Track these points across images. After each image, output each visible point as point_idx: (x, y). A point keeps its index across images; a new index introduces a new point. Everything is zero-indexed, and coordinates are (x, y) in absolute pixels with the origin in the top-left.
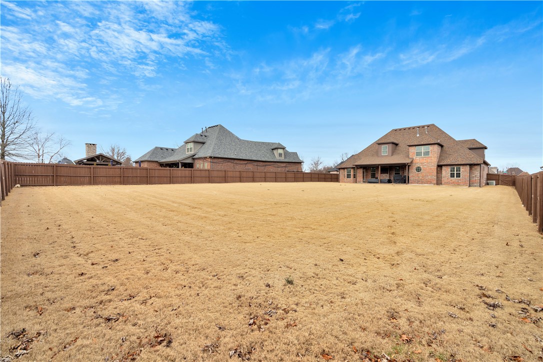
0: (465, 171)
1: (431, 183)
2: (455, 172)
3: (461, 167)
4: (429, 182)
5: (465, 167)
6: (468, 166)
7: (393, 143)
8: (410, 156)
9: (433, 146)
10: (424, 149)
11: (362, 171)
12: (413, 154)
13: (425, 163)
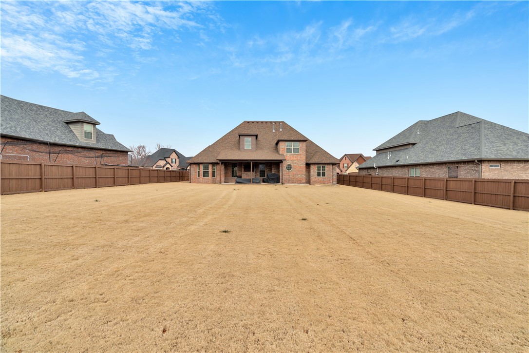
0: (329, 170)
1: (301, 182)
2: (321, 171)
3: (326, 166)
4: (299, 181)
5: (329, 166)
6: (331, 165)
7: (257, 136)
8: (281, 153)
9: (302, 142)
10: (293, 145)
11: (223, 168)
12: (283, 149)
13: (295, 161)
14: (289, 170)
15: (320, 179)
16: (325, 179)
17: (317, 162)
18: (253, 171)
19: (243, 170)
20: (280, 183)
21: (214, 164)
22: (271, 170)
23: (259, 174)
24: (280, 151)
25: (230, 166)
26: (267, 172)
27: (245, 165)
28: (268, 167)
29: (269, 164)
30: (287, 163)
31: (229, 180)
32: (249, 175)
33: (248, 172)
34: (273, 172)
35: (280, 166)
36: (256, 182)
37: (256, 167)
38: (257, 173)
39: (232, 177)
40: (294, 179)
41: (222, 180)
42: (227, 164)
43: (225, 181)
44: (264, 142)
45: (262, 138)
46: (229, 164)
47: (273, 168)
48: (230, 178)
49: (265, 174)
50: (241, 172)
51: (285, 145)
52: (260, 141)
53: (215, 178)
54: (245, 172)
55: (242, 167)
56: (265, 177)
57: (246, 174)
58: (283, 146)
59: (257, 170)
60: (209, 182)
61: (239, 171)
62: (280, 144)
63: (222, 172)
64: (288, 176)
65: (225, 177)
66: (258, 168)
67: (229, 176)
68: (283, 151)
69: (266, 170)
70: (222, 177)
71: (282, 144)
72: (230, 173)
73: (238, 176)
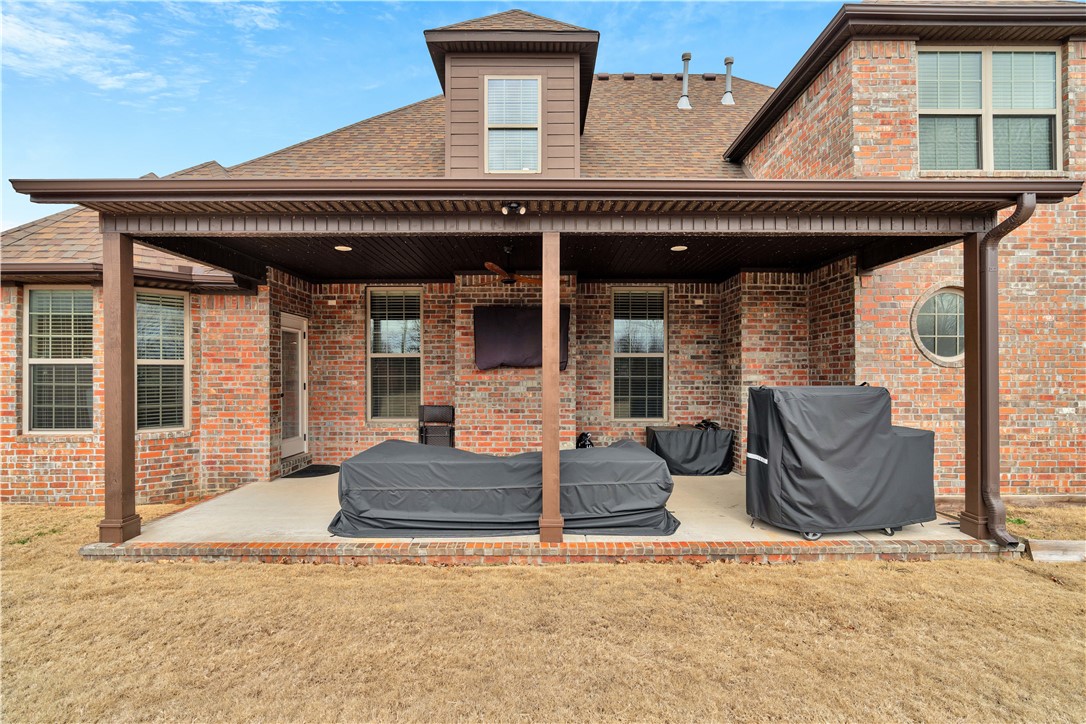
11: (262, 337)
12: (888, 128)
13: (1020, 253)
14: (947, 349)
19: (464, 352)
21: (157, 294)
22: (726, 355)
23: (607, 387)
24: (856, 149)
25: (359, 317)
26: (684, 373)
27: (481, 307)
28: (687, 331)
29: (699, 302)
30: (929, 279)
31: (344, 444)
32: (519, 400)
33: (509, 374)
34: (755, 373)
35: (857, 305)
36: (607, 514)
37: (582, 332)
38: (594, 383)
39: (376, 420)
40: (1012, 448)
41: (245, 450)
42: (332, 303)
43: (313, 452)
44: (639, 153)
45: (612, 132)
46: (347, 304)
47: (755, 338)
48: (353, 431)
49: (661, 393)
50: (448, 377)
51: (905, 83)
52: (606, 146)
53: (181, 439)
54: (485, 377)
55: (460, 328)
56: (661, 416)
57: (497, 395)
58: (885, 95)
59: (590, 358)
60: (86, 478)
61: (435, 368)
62: (855, 68)
63: (248, 377)
64: (942, 411)
65: (310, 419)
66: (604, 341)
67: (348, 413)
68: (889, 143)
69: (673, 357)
70: (247, 426)
71: (873, 69)
72: (355, 383)
73: (428, 412)
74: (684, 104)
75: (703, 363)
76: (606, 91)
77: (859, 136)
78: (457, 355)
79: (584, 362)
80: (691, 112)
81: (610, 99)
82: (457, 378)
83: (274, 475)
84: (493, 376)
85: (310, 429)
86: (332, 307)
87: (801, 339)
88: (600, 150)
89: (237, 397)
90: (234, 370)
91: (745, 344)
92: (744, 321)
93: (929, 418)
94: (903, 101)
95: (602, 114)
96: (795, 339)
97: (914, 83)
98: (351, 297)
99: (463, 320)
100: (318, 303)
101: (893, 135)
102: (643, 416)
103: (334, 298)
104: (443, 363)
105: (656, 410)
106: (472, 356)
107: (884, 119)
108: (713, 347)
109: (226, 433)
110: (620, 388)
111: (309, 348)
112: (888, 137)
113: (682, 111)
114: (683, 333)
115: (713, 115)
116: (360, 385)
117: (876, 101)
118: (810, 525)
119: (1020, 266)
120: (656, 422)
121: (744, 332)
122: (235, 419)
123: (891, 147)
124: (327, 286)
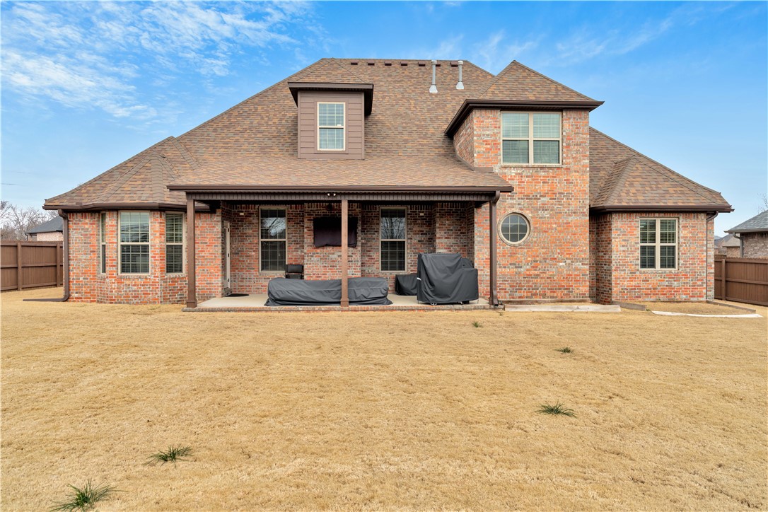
0: (695, 237)
1: (569, 297)
2: (658, 244)
5: (691, 221)
6: (703, 216)
7: (368, 94)
8: (477, 162)
9: (573, 114)
10: (535, 127)
11: (218, 232)
12: (488, 146)
13: (543, 199)
14: (514, 238)
15: (654, 281)
16: (676, 277)
17: (641, 201)
18: (352, 244)
19: (309, 239)
20: (482, 302)
21: (173, 213)
22: (431, 240)
23: (377, 255)
24: (475, 155)
25: (255, 221)
26: (415, 249)
27: (317, 218)
28: (416, 228)
29: (422, 214)
30: (505, 209)
31: (248, 284)
32: (334, 261)
33: (330, 249)
34: (442, 249)
35: (476, 220)
36: (365, 299)
37: (365, 229)
38: (371, 254)
39: (264, 272)
40: (539, 280)
41: (210, 283)
42: (242, 214)
43: (232, 288)
44: (400, 129)
45: (388, 112)
46: (249, 215)
47: (443, 233)
48: (252, 277)
49: (404, 259)
50: (299, 250)
51: (496, 127)
52: (382, 122)
53: (183, 278)
54: (318, 251)
55: (306, 228)
56: (404, 270)
57: (324, 259)
58: (488, 133)
59: (369, 241)
60: (148, 294)
61: (293, 246)
62: (475, 121)
63: (211, 250)
64: (511, 264)
65: (231, 271)
66: (376, 233)
67: (250, 268)
68: (489, 152)
69: (409, 241)
70: (211, 273)
71: (483, 122)
72: (253, 253)
73: (290, 268)
74: (433, 90)
75: (424, 244)
76: (390, 76)
77: (477, 150)
78: (305, 240)
79: (366, 243)
80: (436, 95)
81: (390, 84)
82: (305, 251)
83: (223, 295)
84: (322, 250)
85: (231, 276)
86: (243, 216)
87: (463, 233)
88: (380, 125)
89: (206, 259)
90: (205, 247)
91: (438, 236)
92: (437, 225)
93: (505, 267)
94: (495, 135)
95: (384, 97)
96: (461, 233)
97: (499, 127)
98: (251, 211)
99: (308, 224)
100: (235, 214)
101: (491, 149)
102: (395, 269)
103: (242, 212)
104: (297, 244)
105: (402, 267)
106: (312, 241)
107: (487, 143)
108: (428, 236)
109: (202, 276)
110: (384, 256)
111: (231, 236)
112: (488, 150)
113: (431, 94)
114: (414, 229)
115: (449, 98)
116: (256, 255)
117: (484, 135)
118: (433, 300)
119: (543, 204)
120: (401, 272)
121: (437, 230)
122: (206, 269)
123: (490, 154)
124: (239, 206)
